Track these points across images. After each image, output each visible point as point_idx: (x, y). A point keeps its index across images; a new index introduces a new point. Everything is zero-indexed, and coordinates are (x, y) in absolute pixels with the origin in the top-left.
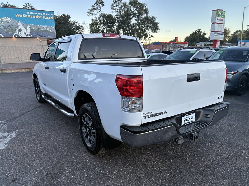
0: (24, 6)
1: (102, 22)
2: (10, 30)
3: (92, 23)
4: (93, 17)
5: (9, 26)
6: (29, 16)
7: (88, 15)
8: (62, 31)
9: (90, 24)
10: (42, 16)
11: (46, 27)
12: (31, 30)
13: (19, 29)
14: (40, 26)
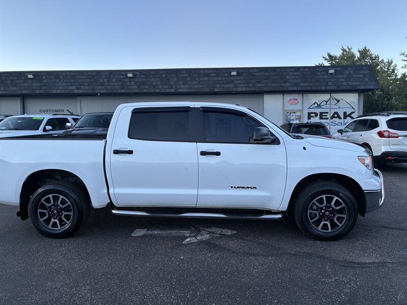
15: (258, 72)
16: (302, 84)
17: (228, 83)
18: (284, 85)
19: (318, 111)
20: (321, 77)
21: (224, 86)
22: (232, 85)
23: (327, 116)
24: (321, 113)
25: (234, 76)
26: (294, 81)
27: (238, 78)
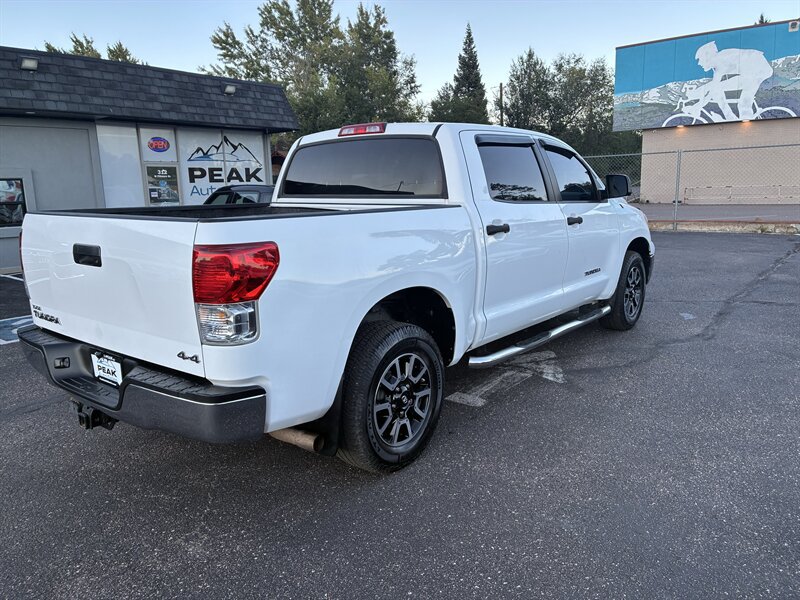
15: (88, 69)
16: (184, 109)
17: (16, 88)
18: (150, 106)
19: (206, 165)
20: (214, 97)
21: (8, 93)
22: (28, 94)
23: (220, 175)
24: (211, 170)
25: (28, 70)
26: (168, 100)
27: (41, 77)
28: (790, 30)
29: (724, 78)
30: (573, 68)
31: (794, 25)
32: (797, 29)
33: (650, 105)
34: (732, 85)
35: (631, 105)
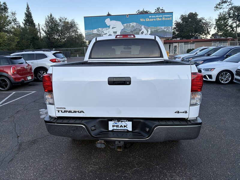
0: (155, 11)
1: (232, 15)
2: (135, 33)
3: (219, 17)
4: (221, 11)
5: (135, 30)
6: (151, 20)
7: (215, 10)
8: (187, 30)
9: (216, 19)
10: (162, 18)
11: (164, 28)
12: (151, 31)
13: (141, 31)
14: (159, 27)
28: (127, 17)
29: (113, 28)
30: (65, 21)
31: (128, 16)
32: (128, 17)
33: (95, 34)
34: (115, 30)
35: (89, 33)
